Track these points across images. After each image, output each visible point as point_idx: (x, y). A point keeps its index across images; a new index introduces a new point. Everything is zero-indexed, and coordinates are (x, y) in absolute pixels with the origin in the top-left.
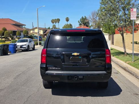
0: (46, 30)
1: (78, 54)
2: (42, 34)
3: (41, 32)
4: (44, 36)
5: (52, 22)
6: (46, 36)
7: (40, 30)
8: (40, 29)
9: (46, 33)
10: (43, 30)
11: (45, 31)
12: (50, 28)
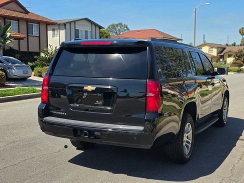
0: (225, 49)
1: (94, 88)
2: (216, 55)
3: (214, 52)
4: (219, 59)
5: (240, 32)
6: (221, 60)
7: (212, 48)
8: (212, 46)
9: (222, 54)
10: (218, 48)
11: (221, 50)
12: (237, 44)
